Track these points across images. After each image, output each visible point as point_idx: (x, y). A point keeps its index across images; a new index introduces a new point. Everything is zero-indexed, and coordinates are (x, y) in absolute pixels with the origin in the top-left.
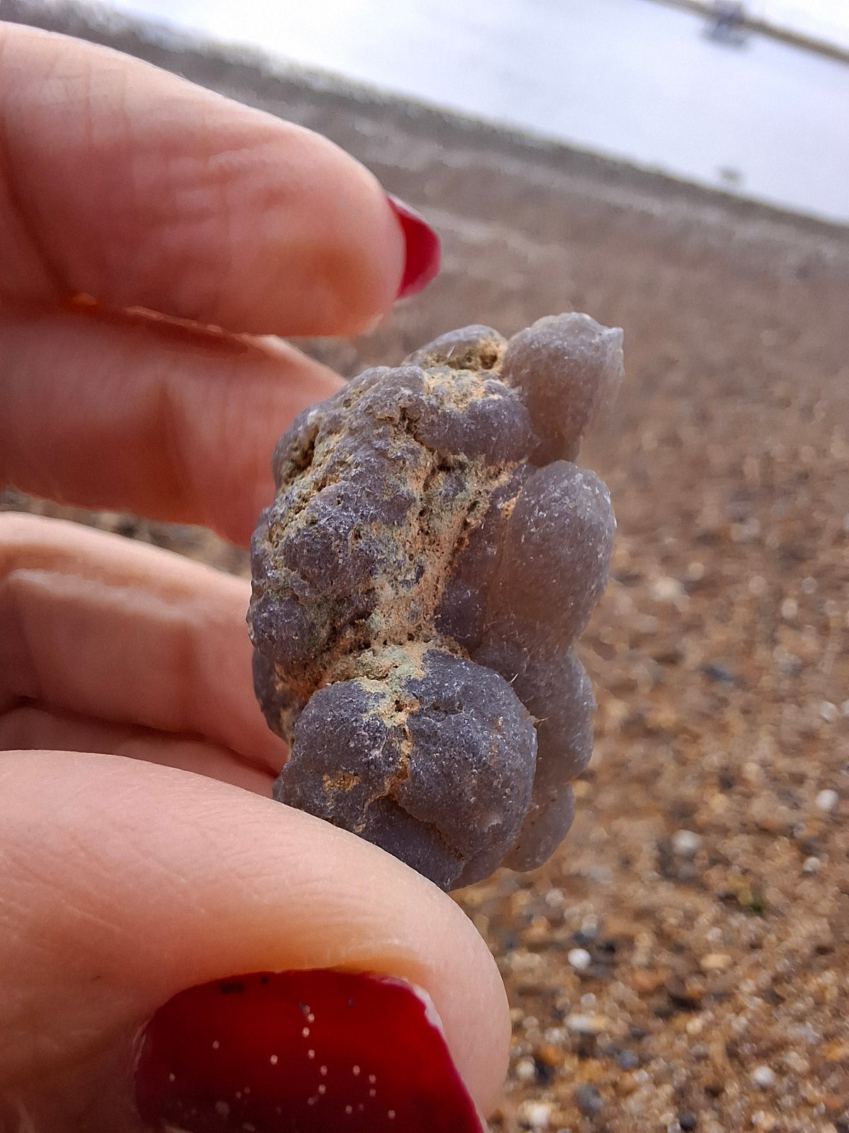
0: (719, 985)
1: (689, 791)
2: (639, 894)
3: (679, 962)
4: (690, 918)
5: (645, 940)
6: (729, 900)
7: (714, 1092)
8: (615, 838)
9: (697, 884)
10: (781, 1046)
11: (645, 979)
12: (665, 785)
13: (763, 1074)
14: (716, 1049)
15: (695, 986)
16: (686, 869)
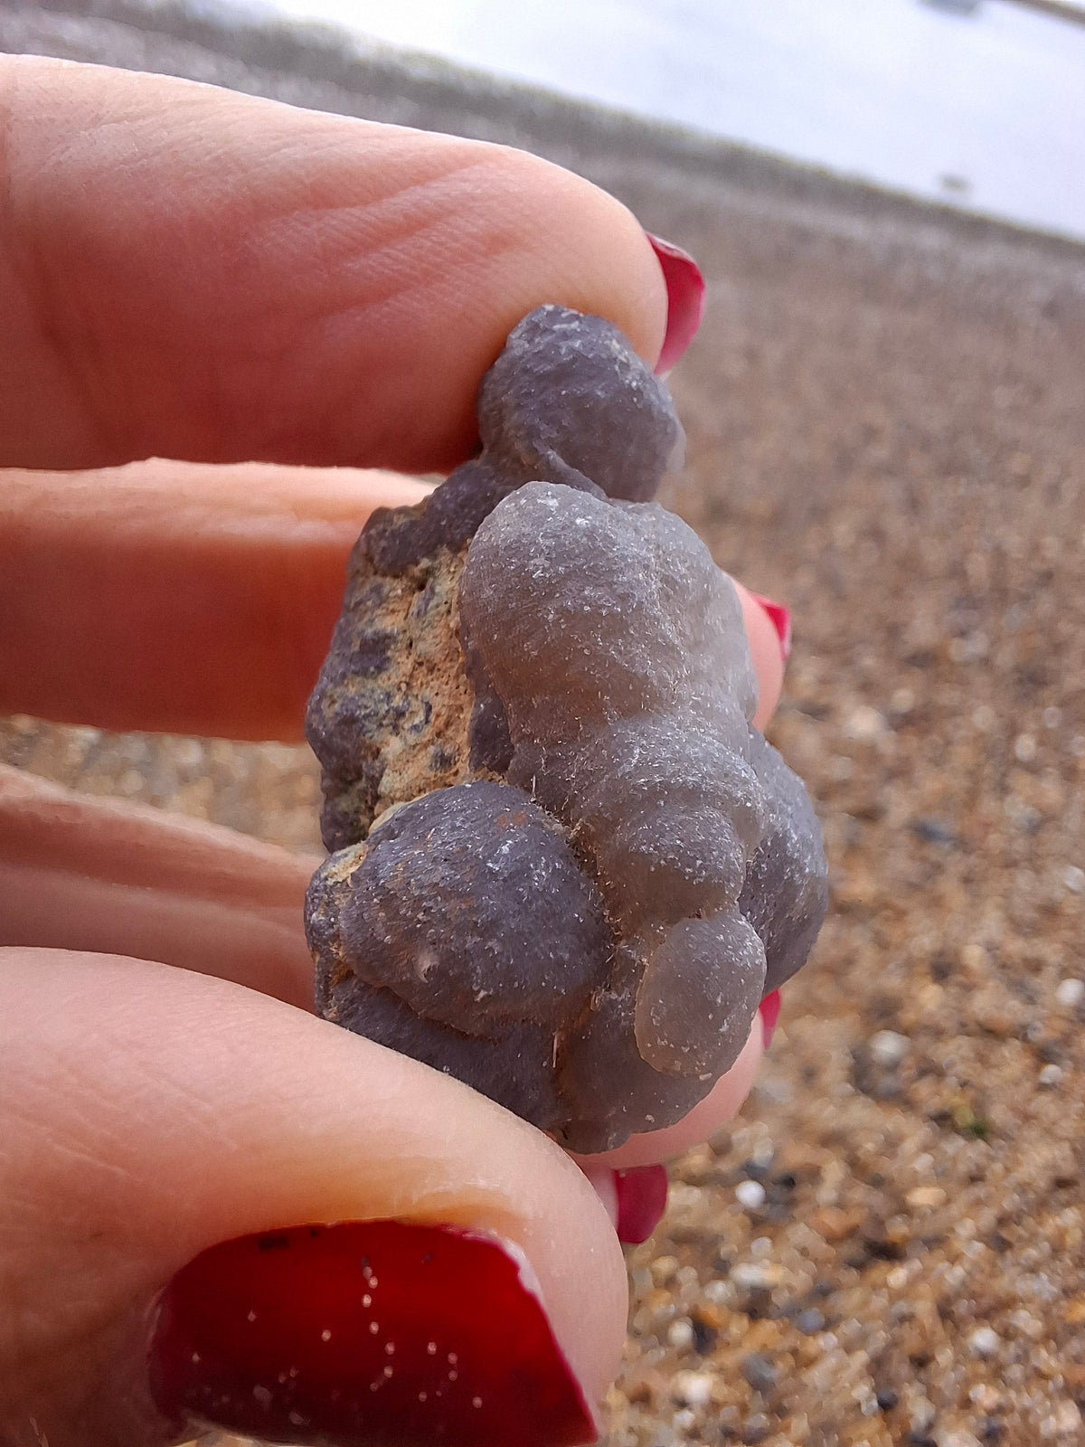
0: (929, 1229)
1: (893, 982)
2: (826, 1114)
3: (877, 1200)
4: (891, 1144)
5: (834, 1171)
6: (943, 1120)
7: (921, 1362)
8: (796, 1044)
9: (901, 1100)
10: (1008, 1303)
11: (833, 1221)
12: (859, 976)
13: (984, 1338)
14: (924, 1308)
15: (898, 1229)
16: (887, 1082)
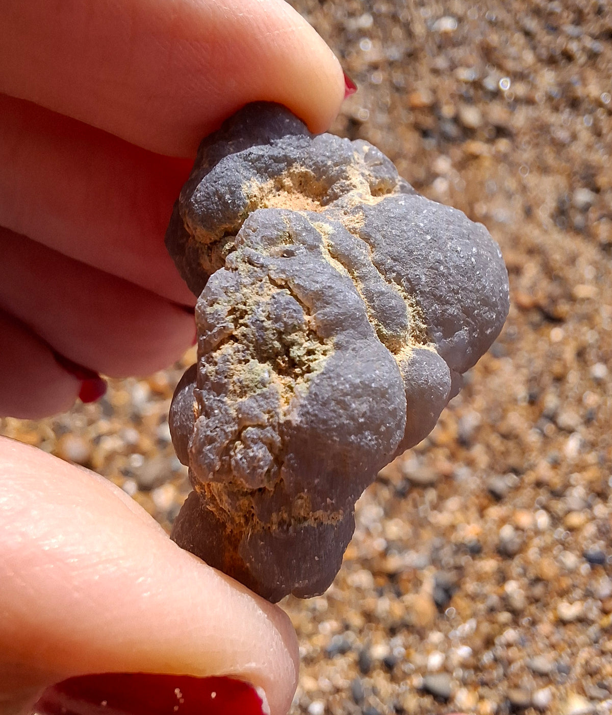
0: (585, 308)
2: (533, 234)
4: (572, 260)
5: (531, 270)
7: (559, 379)
8: (524, 189)
11: (525, 298)
13: (600, 370)
14: (569, 354)
15: (563, 308)
16: (578, 219)
